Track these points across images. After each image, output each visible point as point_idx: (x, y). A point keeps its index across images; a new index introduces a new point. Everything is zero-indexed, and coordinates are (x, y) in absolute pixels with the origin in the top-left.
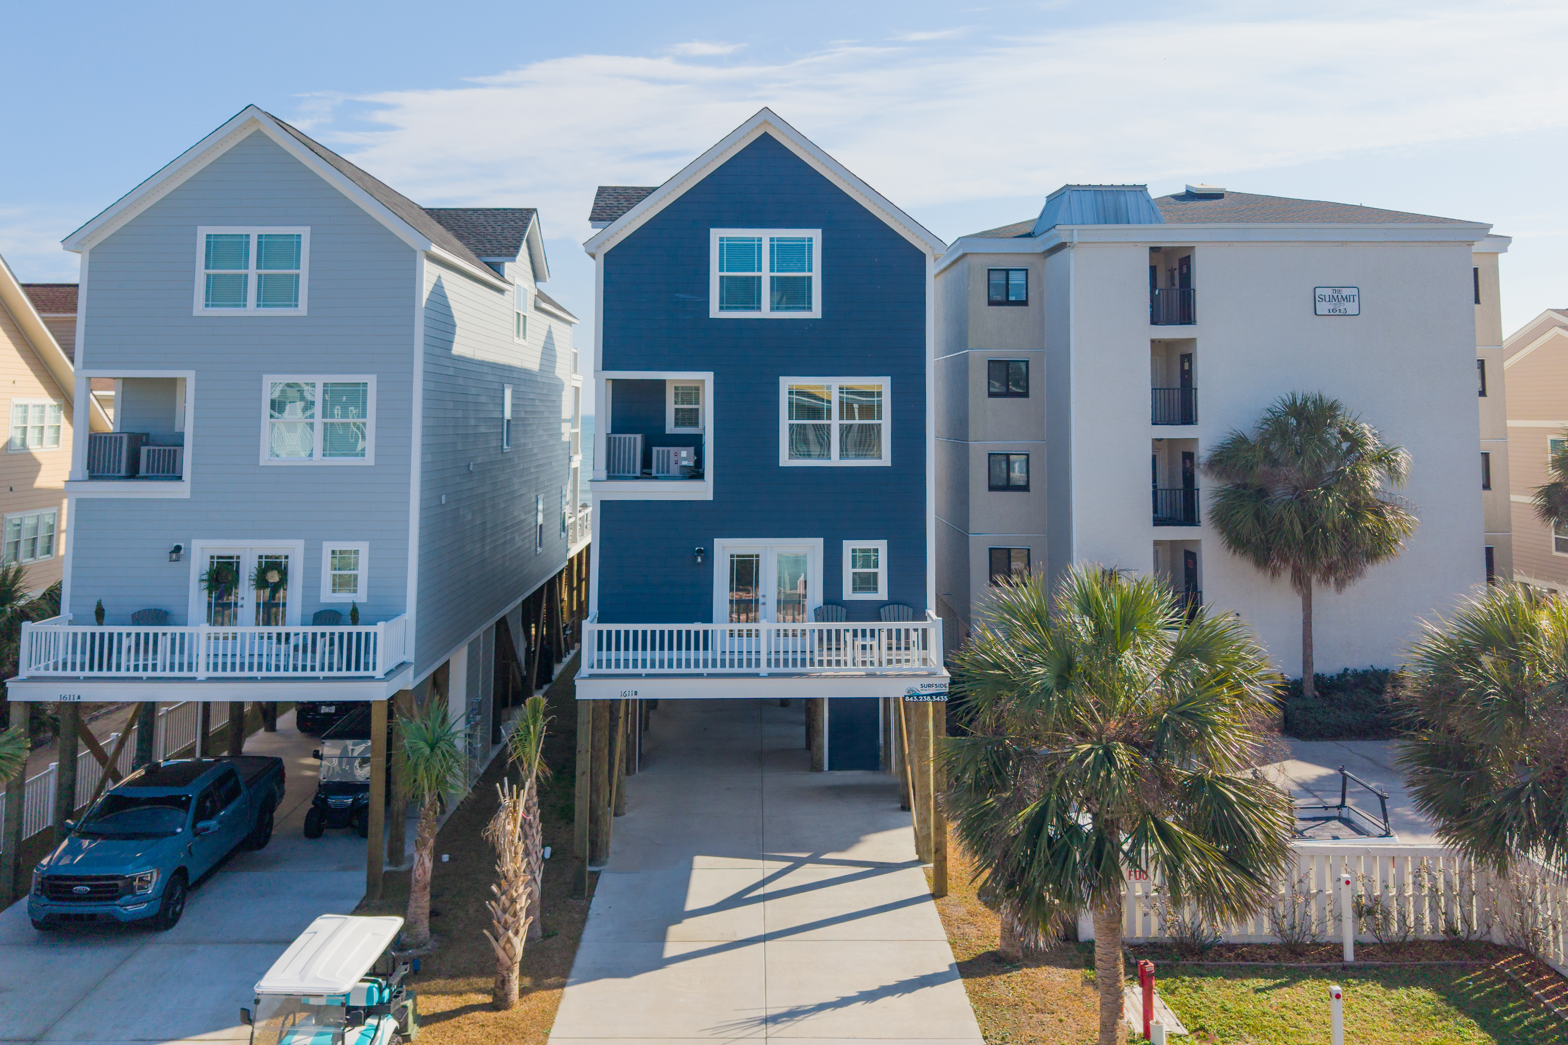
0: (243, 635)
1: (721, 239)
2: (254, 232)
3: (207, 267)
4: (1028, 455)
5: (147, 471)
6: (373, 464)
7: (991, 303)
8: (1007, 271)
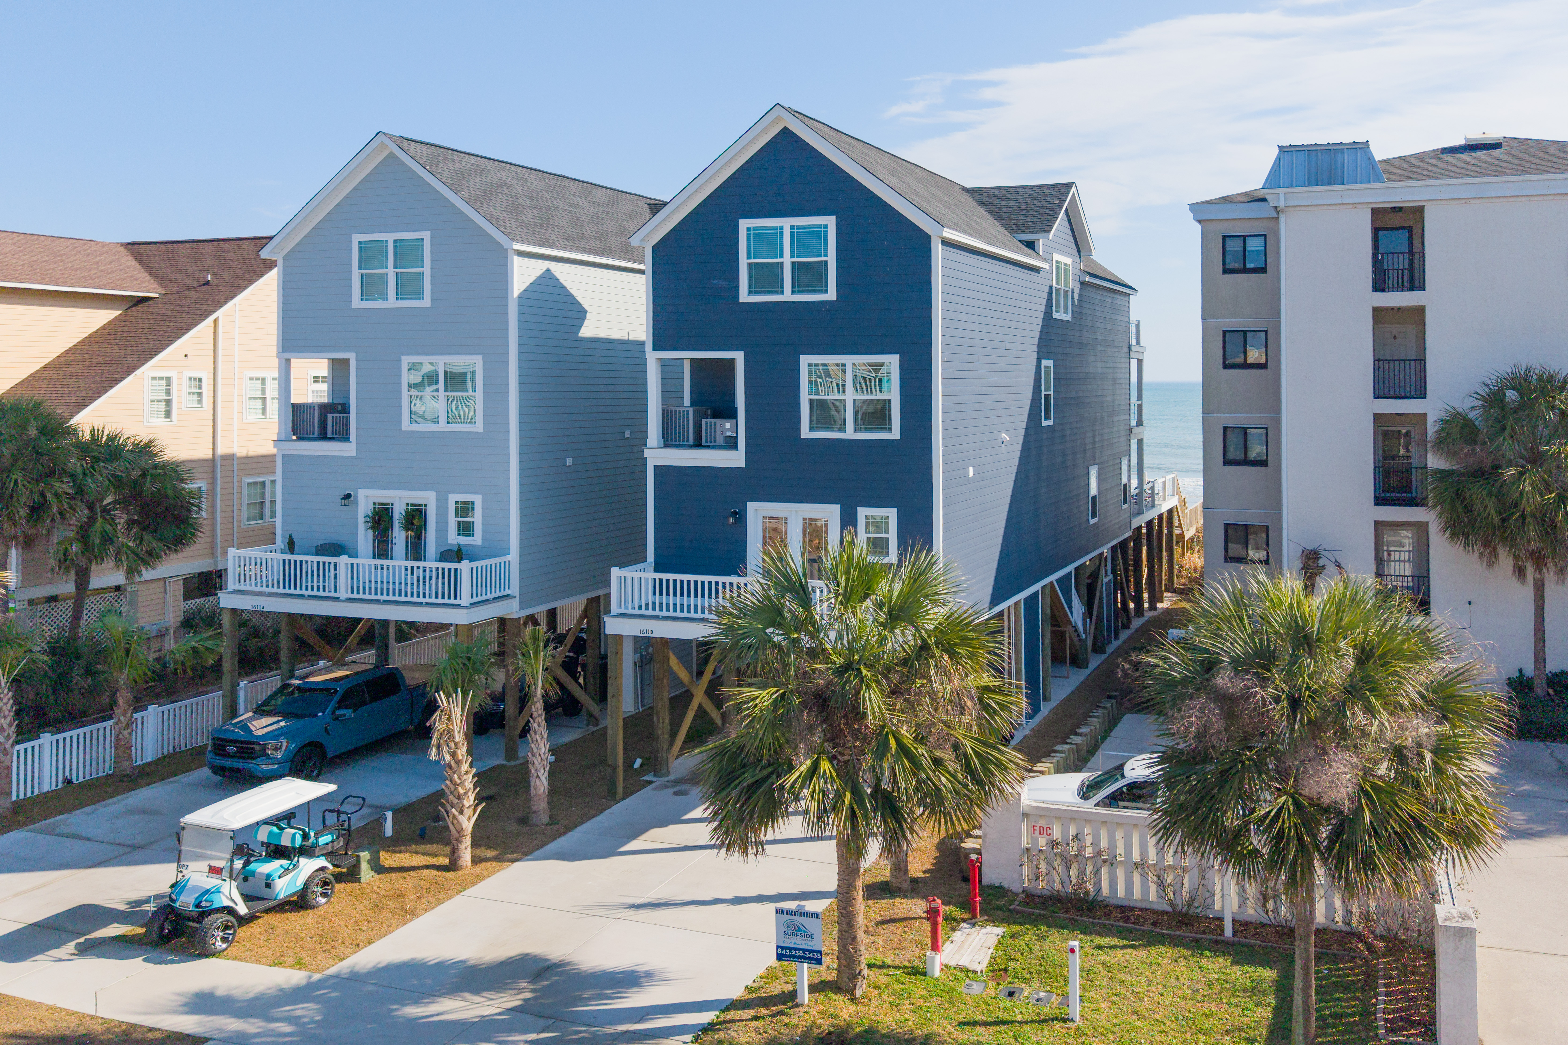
0: (394, 567)
1: (748, 229)
2: (391, 237)
3: (360, 268)
4: (1266, 429)
5: (333, 434)
6: (482, 430)
7: (1226, 271)
8: (1244, 237)
